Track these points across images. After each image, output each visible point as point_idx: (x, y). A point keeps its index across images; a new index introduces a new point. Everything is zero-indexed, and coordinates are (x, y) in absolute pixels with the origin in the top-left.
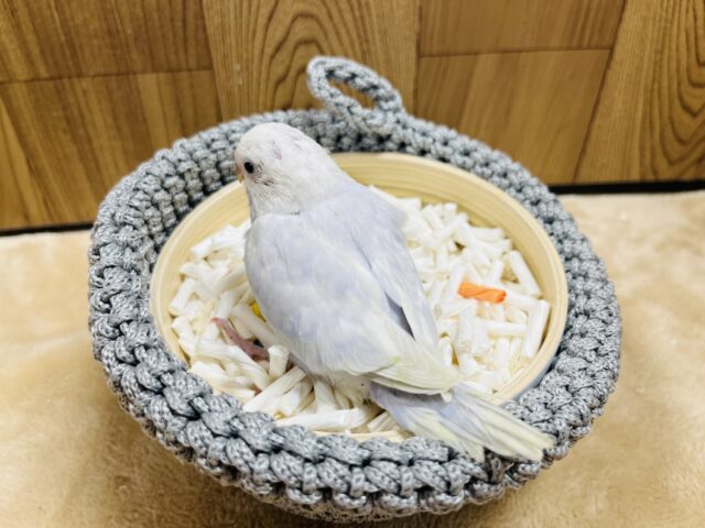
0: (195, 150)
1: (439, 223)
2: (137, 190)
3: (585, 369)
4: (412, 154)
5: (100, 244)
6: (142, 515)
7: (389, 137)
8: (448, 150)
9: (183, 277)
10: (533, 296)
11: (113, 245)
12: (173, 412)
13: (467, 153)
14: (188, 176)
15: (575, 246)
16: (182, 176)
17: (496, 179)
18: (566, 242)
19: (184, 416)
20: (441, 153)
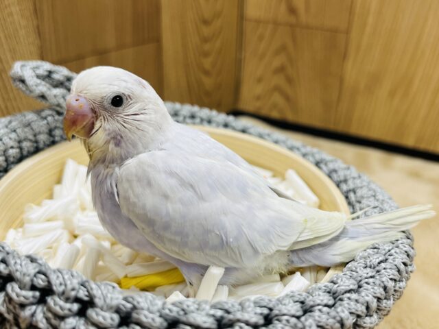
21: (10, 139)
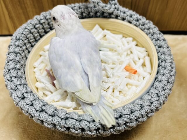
0: (47, 16)
1: (126, 44)
2: (26, 28)
3: (150, 100)
4: (120, 20)
5: (10, 45)
6: (24, 124)
7: (112, 13)
8: (131, 19)
9: (41, 56)
10: (148, 73)
11: (14, 46)
12: (18, 96)
13: (138, 20)
14: (44, 24)
15: (165, 57)
16: (42, 24)
17: (146, 30)
18: (163, 55)
19: (20, 98)
20: (129, 20)
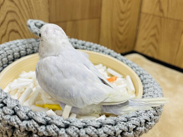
8: (77, 45)
13: (83, 45)
17: (95, 50)
21: (22, 47)
